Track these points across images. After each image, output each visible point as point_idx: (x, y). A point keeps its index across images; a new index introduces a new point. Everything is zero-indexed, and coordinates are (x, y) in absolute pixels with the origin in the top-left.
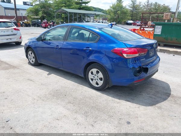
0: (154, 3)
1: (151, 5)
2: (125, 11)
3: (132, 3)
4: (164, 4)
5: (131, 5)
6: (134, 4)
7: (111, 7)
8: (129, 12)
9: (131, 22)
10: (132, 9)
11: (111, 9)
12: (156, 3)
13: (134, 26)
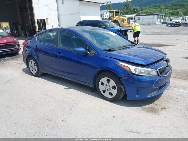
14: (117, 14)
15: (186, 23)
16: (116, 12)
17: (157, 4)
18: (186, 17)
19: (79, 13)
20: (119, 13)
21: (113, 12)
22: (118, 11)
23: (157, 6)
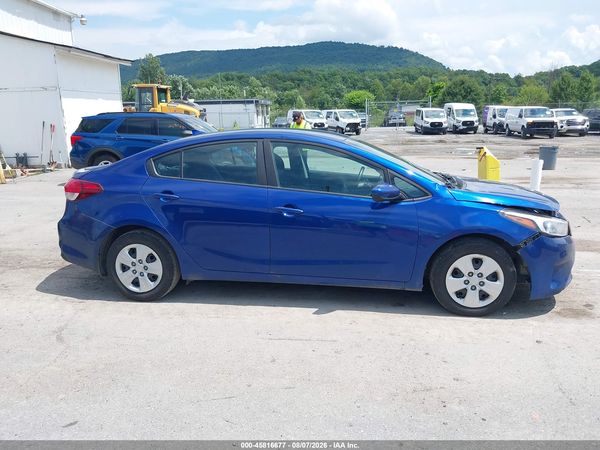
14: (163, 95)
15: (338, 127)
16: (161, 91)
17: (234, 73)
18: (337, 111)
19: (57, 88)
20: (169, 95)
21: (150, 90)
22: (165, 87)
23: (233, 80)
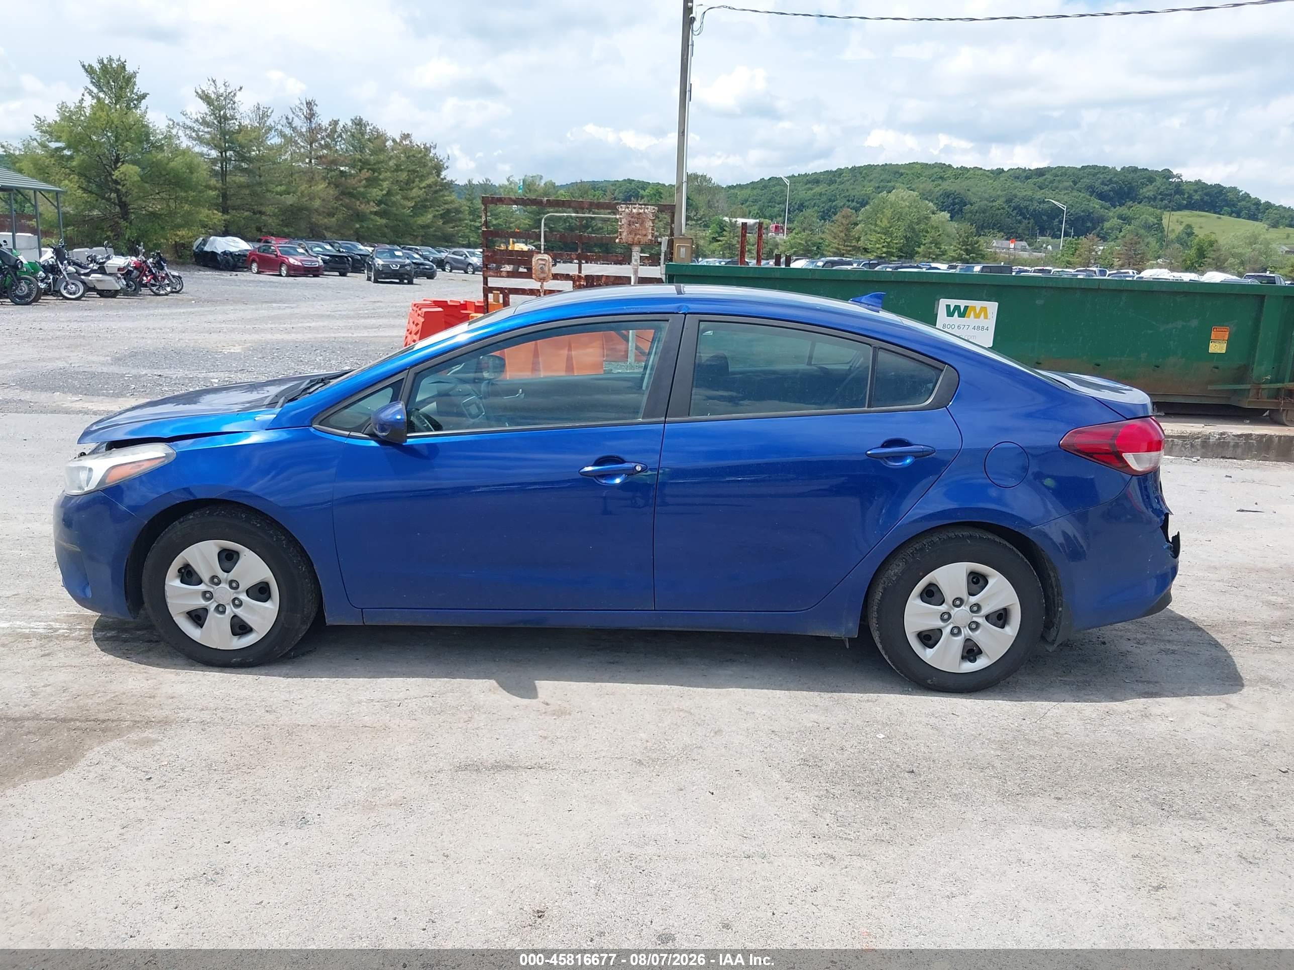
0: (345, 121)
1: (334, 131)
2: (177, 163)
3: (204, 108)
4: (406, 136)
5: (205, 123)
6: (225, 118)
7: (51, 132)
8: (202, 173)
9: (236, 245)
10: (214, 153)
11: (53, 145)
12: (359, 123)
13: (262, 277)
